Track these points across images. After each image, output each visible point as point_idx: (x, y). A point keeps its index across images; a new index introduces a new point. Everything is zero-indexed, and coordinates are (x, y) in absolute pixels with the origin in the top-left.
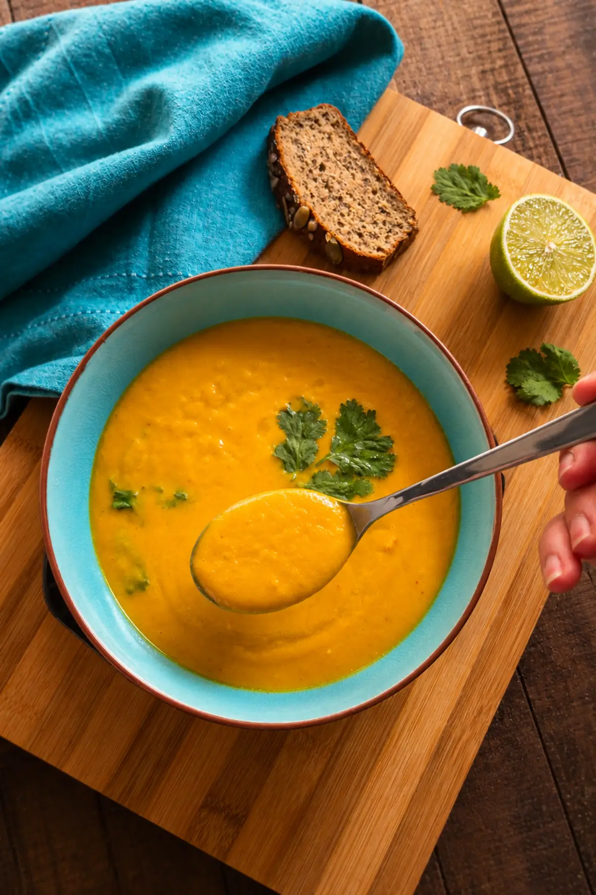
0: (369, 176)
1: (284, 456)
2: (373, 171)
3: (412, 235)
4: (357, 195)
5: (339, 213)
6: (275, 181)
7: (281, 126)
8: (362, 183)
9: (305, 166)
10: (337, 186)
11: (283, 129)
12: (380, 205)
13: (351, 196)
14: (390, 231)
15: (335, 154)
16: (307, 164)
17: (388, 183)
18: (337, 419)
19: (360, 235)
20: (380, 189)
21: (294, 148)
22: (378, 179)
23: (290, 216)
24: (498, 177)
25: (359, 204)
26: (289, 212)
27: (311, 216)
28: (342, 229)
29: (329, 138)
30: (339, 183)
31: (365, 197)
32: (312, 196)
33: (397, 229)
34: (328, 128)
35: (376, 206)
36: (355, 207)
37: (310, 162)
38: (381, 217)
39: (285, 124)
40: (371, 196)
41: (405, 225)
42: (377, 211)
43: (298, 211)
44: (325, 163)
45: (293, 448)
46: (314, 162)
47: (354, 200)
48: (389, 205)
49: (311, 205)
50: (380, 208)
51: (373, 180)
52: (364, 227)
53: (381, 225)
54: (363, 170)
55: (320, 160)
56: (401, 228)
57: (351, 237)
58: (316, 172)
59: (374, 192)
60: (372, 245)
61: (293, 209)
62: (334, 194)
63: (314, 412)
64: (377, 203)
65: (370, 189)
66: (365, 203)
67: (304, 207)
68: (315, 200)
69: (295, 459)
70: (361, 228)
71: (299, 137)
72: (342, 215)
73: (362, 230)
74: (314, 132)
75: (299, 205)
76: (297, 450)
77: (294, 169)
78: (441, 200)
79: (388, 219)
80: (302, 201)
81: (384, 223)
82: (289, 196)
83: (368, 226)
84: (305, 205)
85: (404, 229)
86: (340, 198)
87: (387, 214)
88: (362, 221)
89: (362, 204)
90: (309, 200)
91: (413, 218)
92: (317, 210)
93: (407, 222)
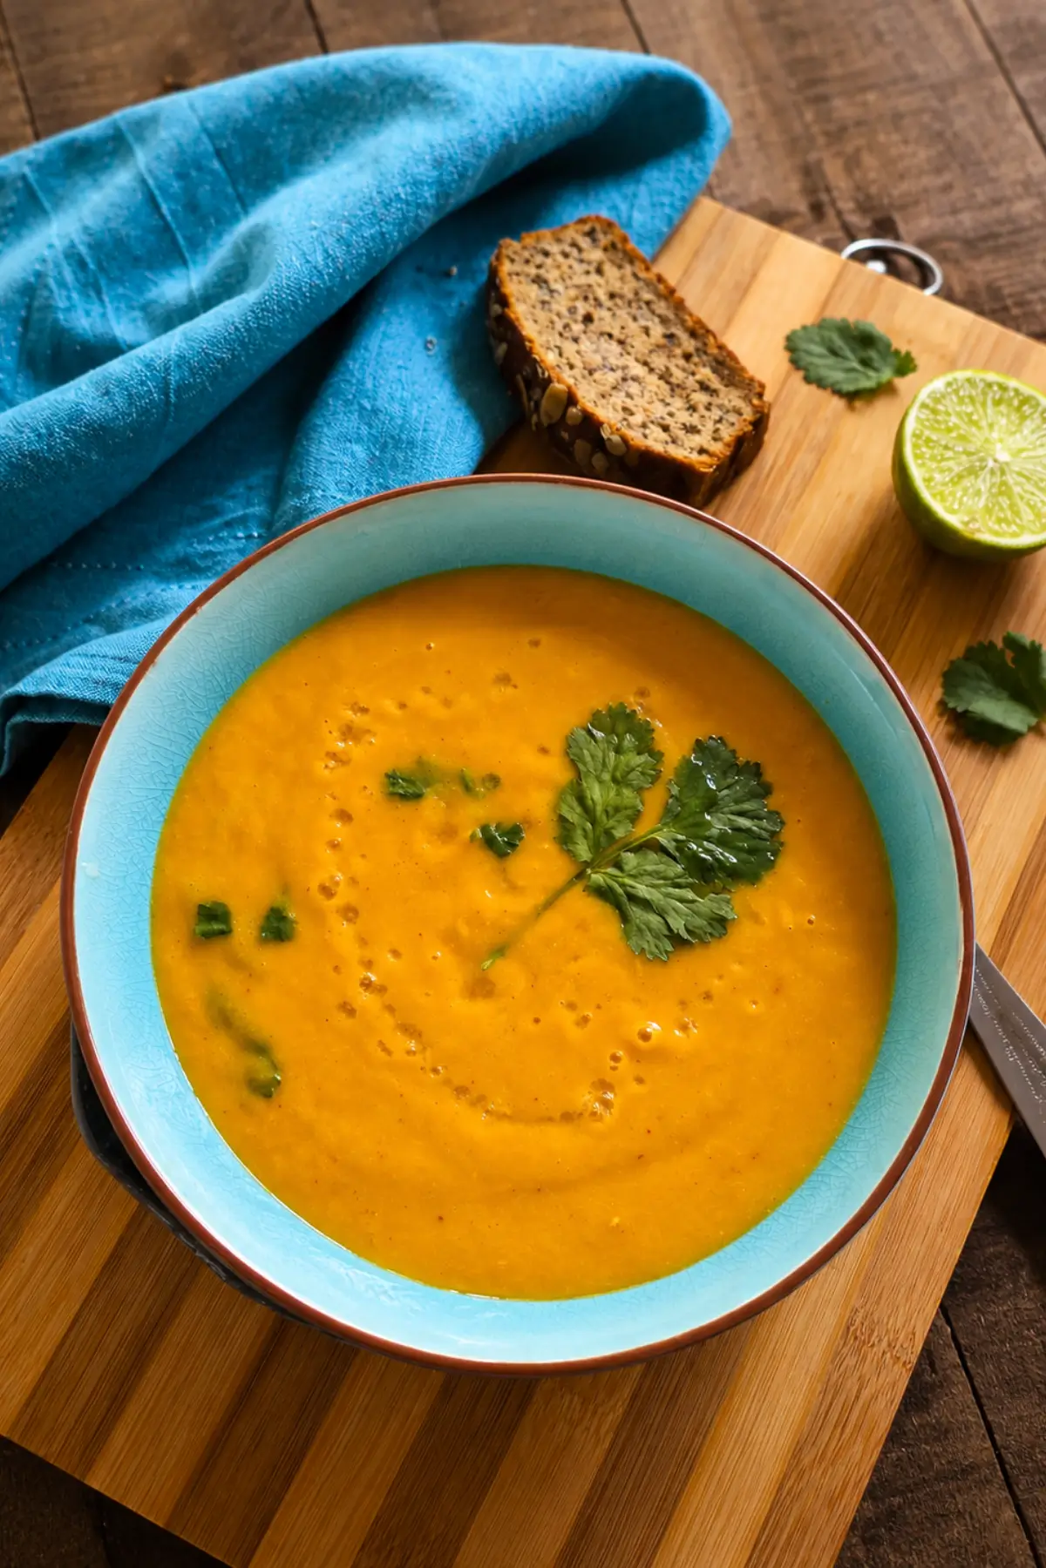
0: (674, 330)
2: (683, 322)
3: (760, 423)
4: (657, 361)
5: (623, 394)
6: (502, 349)
7: (508, 257)
8: (663, 341)
9: (555, 318)
11: (512, 261)
12: (698, 377)
13: (644, 363)
14: (720, 421)
15: (612, 296)
16: (559, 315)
17: (711, 339)
19: (666, 429)
20: (697, 350)
21: (534, 292)
22: (693, 334)
23: (532, 404)
24: (910, 342)
25: (662, 378)
26: (530, 399)
27: (571, 399)
28: (631, 419)
29: (599, 271)
31: (672, 365)
32: (572, 367)
33: (732, 417)
34: (596, 255)
35: (691, 379)
36: (652, 382)
37: (564, 311)
38: (702, 399)
39: (515, 253)
40: (682, 362)
41: (746, 409)
42: (695, 387)
43: (548, 391)
44: (593, 312)
46: (572, 310)
47: (651, 370)
48: (713, 377)
49: (571, 381)
50: (699, 383)
51: (683, 336)
52: (671, 415)
53: (702, 410)
54: (664, 320)
55: (582, 308)
56: (740, 414)
57: (647, 431)
58: (578, 328)
59: (687, 357)
60: (687, 444)
61: (536, 393)
64: (694, 374)
65: (678, 351)
66: (671, 375)
67: (557, 386)
68: (576, 372)
70: (667, 417)
71: (542, 272)
72: (629, 395)
73: (669, 421)
74: (571, 261)
75: (549, 381)
77: (537, 327)
78: (807, 380)
79: (716, 401)
80: (553, 375)
81: (708, 407)
82: (527, 370)
83: (678, 414)
84: (559, 381)
85: (745, 416)
86: (624, 368)
87: (713, 392)
88: (668, 404)
89: (666, 375)
90: (566, 373)
91: (760, 396)
92: (582, 389)
93: (749, 403)
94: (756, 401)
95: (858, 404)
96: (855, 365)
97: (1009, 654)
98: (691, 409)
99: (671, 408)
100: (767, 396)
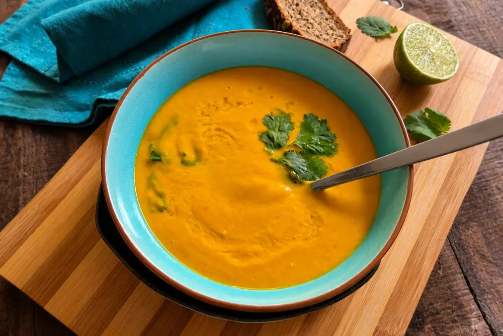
0: (323, 12)
1: (266, 139)
2: (326, 10)
3: (348, 41)
4: (317, 19)
5: (307, 27)
6: (270, 10)
8: (319, 14)
10: (305, 14)
12: (330, 26)
13: (314, 19)
14: (336, 39)
16: (289, 2)
17: (335, 15)
18: (302, 123)
20: (330, 18)
22: (329, 13)
24: (396, 24)
25: (319, 24)
27: (291, 26)
30: (307, 13)
31: (322, 21)
32: (292, 17)
33: (340, 38)
35: (327, 26)
36: (316, 25)
38: (331, 32)
40: (325, 21)
41: (344, 36)
42: (328, 28)
43: (284, 23)
44: (299, 3)
45: (272, 135)
46: (293, 1)
47: (316, 22)
48: (334, 26)
49: (291, 21)
50: (330, 27)
51: (326, 13)
54: (320, 8)
55: (296, 2)
58: (294, 7)
59: (327, 19)
61: (280, 23)
62: (304, 17)
63: (287, 117)
64: (328, 25)
65: (324, 18)
66: (321, 24)
67: (287, 21)
68: (293, 19)
69: (273, 142)
72: (309, 28)
76: (275, 138)
77: (282, 4)
78: (363, 32)
79: (335, 33)
80: (286, 18)
81: (332, 35)
82: (277, 17)
86: (307, 20)
87: (334, 30)
89: (320, 24)
90: (290, 18)
91: (349, 33)
92: (294, 24)
93: (345, 35)
94: (347, 34)
95: (378, 40)
96: (378, 29)
97: (427, 114)
98: (327, 34)
99: (321, 33)
100: (351, 33)
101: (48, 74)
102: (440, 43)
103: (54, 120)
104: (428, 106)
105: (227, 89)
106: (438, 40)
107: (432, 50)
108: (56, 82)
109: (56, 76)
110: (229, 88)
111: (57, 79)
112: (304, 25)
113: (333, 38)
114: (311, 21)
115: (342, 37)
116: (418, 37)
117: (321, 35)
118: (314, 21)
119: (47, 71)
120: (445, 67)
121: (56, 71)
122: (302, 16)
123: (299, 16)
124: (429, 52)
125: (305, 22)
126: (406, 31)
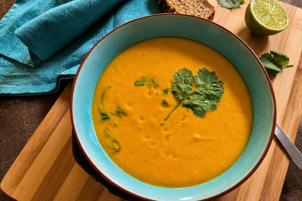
3: (213, 14)
4: (191, 3)
6: (160, 1)
13: (189, 3)
20: (200, 1)
27: (174, 10)
31: (194, 4)
32: (174, 4)
33: (207, 13)
36: (191, 7)
40: (197, 3)
42: (200, 8)
47: (190, 5)
48: (203, 5)
49: (174, 7)
62: (183, 3)
64: (199, 5)
65: (196, 1)
67: (171, 8)
72: (186, 10)
75: (170, 7)
78: (222, 6)
79: (204, 10)
80: (170, 5)
81: (202, 11)
82: (165, 5)
83: (196, 13)
84: (172, 7)
85: (210, 13)
86: (185, 4)
87: (203, 8)
88: (194, 11)
89: (193, 6)
90: (173, 5)
91: (213, 9)
92: (176, 8)
93: (211, 10)
94: (212, 10)
95: (233, 10)
96: (232, 3)
97: (272, 55)
98: (199, 12)
99: (195, 12)
100: (214, 9)
101: (25, 63)
102: (274, 7)
103: (33, 92)
104: (272, 50)
105: (143, 56)
106: (273, 5)
107: (271, 12)
108: (31, 67)
109: (30, 63)
110: (144, 55)
111: (31, 65)
112: (183, 8)
113: (203, 14)
114: (187, 5)
115: (209, 12)
116: (260, 5)
117: (195, 13)
118: (189, 4)
119: (24, 60)
120: (280, 23)
121: (30, 60)
122: (181, 3)
123: (179, 3)
124: (269, 14)
125: (184, 5)
126: (252, 2)
